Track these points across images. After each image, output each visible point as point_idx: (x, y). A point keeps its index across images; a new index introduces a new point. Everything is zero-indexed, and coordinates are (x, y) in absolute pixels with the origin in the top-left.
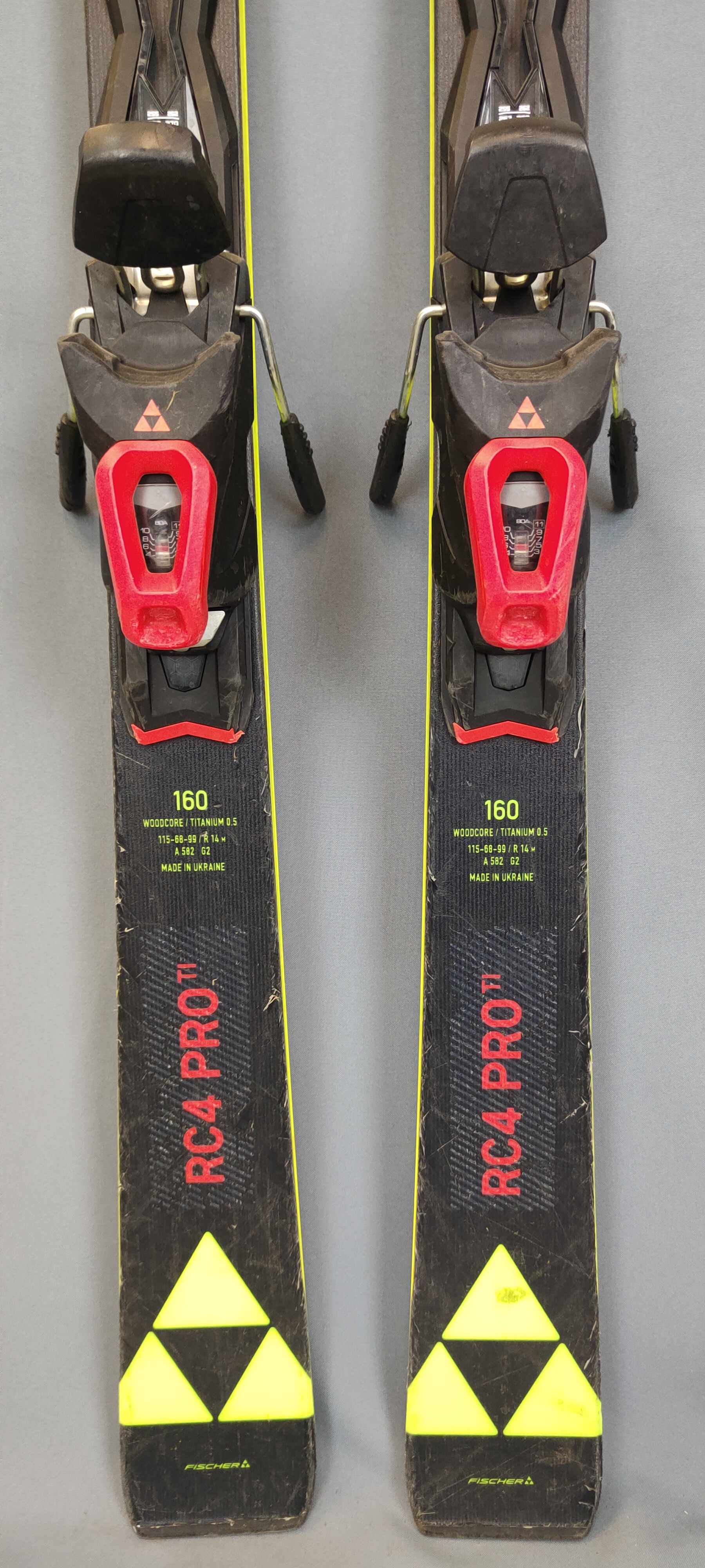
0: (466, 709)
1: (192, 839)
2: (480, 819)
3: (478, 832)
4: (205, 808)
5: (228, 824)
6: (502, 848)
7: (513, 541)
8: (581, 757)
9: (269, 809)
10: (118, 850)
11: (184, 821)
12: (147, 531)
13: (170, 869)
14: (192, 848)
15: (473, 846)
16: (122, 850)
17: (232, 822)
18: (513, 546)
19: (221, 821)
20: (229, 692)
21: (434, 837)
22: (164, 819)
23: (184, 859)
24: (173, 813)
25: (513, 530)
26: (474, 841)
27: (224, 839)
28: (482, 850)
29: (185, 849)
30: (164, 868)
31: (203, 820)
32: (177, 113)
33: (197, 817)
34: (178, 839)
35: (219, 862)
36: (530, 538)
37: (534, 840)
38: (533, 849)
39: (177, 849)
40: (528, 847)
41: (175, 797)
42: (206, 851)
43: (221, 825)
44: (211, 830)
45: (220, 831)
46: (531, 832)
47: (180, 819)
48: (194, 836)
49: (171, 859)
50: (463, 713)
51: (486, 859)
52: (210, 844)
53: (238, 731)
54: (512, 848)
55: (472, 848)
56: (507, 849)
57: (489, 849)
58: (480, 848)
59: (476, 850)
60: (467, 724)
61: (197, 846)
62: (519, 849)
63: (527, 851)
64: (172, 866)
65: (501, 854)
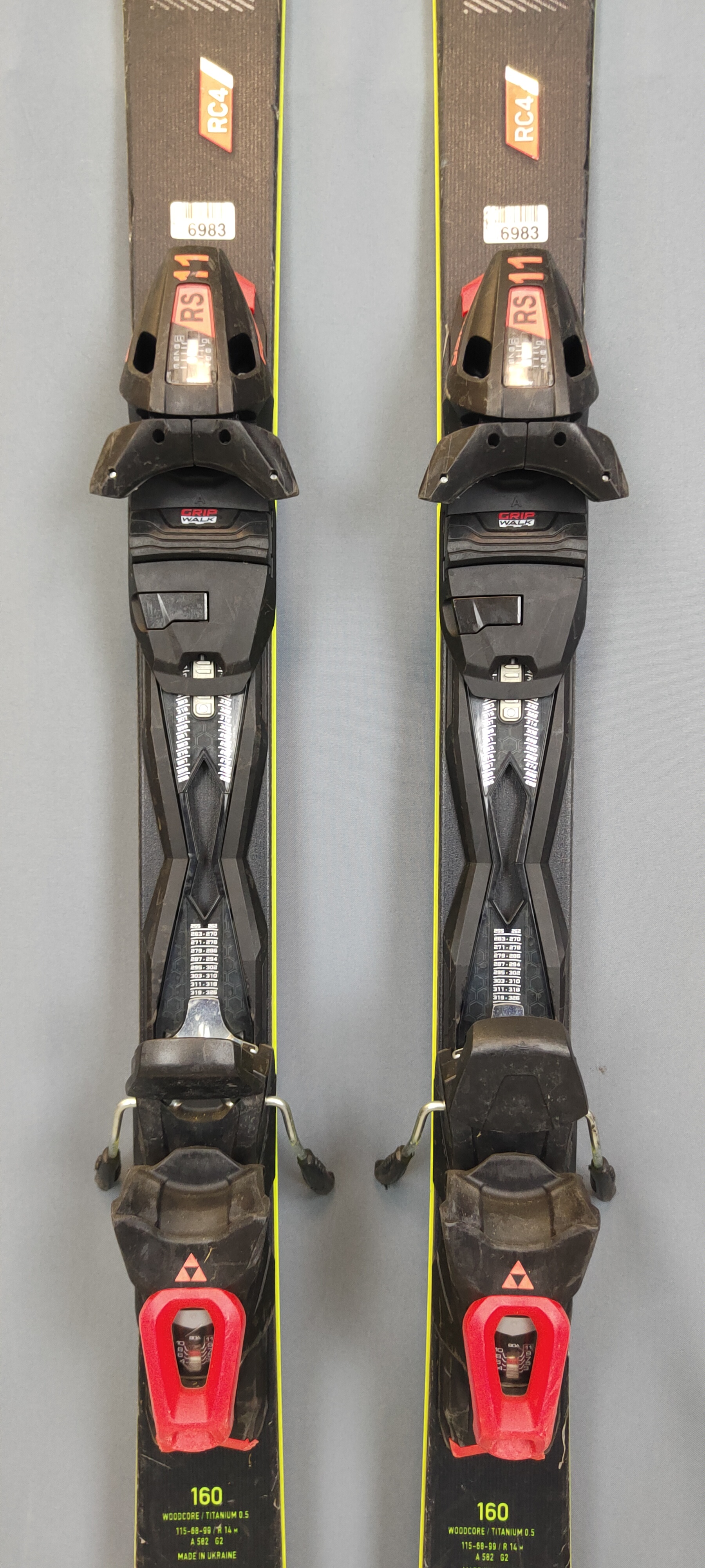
0: (461, 1433)
1: (207, 1530)
2: (472, 1519)
3: (471, 1531)
4: (219, 1502)
5: (241, 1517)
6: (493, 1546)
7: (505, 1360)
8: (565, 1465)
9: (278, 1503)
10: (139, 1541)
11: (200, 1515)
12: (182, 1343)
13: (186, 1558)
14: (207, 1538)
15: (466, 1543)
16: (143, 1541)
17: (244, 1515)
18: (505, 1364)
19: (234, 1515)
20: (245, 1412)
21: (430, 1533)
22: (182, 1513)
23: (199, 1549)
24: (191, 1508)
25: (505, 1352)
26: (468, 1538)
27: (236, 1530)
28: (474, 1546)
29: (200, 1540)
30: (180, 1556)
31: (217, 1513)
32: (216, 925)
33: (212, 1511)
34: (195, 1531)
35: (231, 1551)
36: (521, 1358)
37: (522, 1540)
38: (521, 1548)
39: (193, 1540)
40: (517, 1546)
41: (193, 1493)
42: (220, 1541)
43: (234, 1517)
44: (225, 1522)
45: (232, 1523)
46: (520, 1532)
47: (197, 1513)
48: (209, 1527)
49: (187, 1549)
50: (458, 1435)
51: (478, 1555)
52: (223, 1534)
53: (253, 1440)
54: (502, 1546)
55: (465, 1545)
56: (497, 1547)
57: (480, 1546)
58: (473, 1544)
59: (468, 1547)
60: (462, 1442)
61: (212, 1537)
62: (509, 1546)
63: (515, 1549)
64: (188, 1555)
65: (492, 1551)
